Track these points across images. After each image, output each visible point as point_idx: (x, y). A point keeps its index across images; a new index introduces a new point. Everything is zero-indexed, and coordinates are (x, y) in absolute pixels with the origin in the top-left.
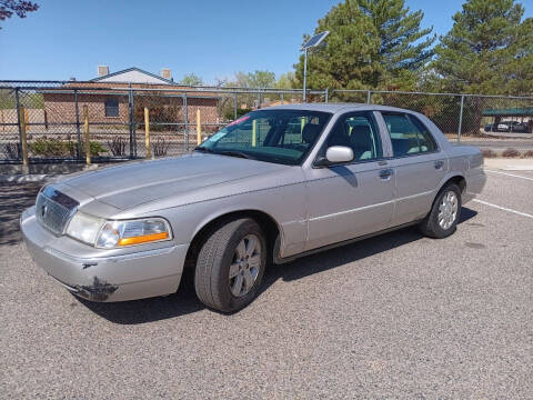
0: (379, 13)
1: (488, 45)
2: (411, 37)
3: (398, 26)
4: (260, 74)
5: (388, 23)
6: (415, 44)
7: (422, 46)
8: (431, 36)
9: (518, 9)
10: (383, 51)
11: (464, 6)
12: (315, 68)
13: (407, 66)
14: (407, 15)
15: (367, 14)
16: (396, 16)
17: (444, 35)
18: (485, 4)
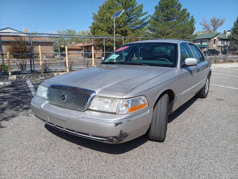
0: (125, 4)
1: (169, 19)
2: (139, 15)
3: (133, 10)
4: (69, 31)
5: (129, 9)
6: (141, 18)
7: (143, 20)
8: (147, 15)
9: (180, 5)
10: (127, 21)
11: (159, 3)
12: (100, 28)
13: (138, 28)
14: (137, 6)
15: (120, 5)
16: (132, 6)
17: (152, 15)
18: (167, 2)
